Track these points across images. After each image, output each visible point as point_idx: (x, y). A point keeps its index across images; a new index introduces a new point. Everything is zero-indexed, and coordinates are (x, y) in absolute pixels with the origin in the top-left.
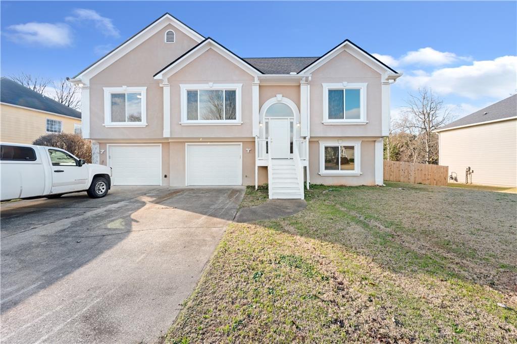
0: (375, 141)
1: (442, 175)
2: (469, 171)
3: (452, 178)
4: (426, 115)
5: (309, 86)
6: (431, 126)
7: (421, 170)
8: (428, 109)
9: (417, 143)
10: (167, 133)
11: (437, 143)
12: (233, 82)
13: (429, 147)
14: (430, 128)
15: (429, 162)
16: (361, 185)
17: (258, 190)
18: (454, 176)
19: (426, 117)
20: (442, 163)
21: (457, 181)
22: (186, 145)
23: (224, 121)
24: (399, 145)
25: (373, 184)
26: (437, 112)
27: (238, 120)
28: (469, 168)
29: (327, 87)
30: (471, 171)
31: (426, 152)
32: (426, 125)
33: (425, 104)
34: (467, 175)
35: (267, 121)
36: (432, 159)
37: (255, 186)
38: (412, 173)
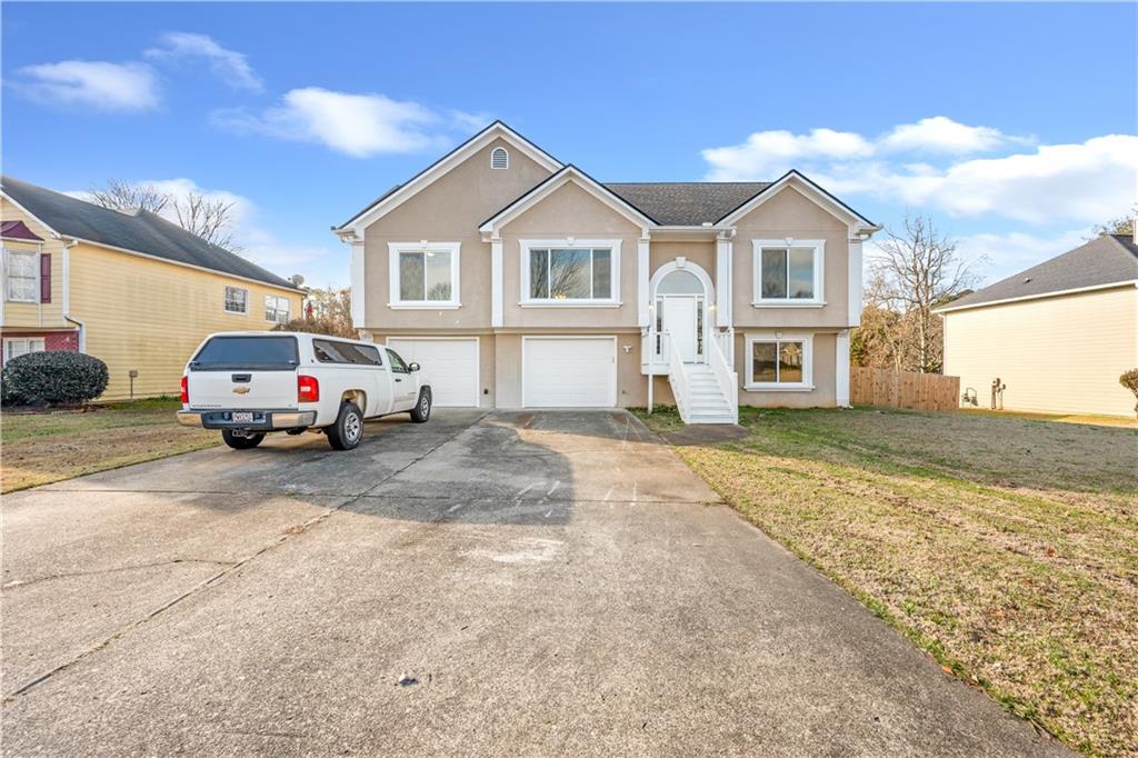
0: (836, 334)
1: (948, 393)
2: (997, 386)
3: (967, 399)
4: (921, 275)
5: (731, 244)
6: (930, 297)
7: (911, 384)
8: (925, 262)
9: (903, 331)
10: (497, 321)
11: (942, 331)
12: (607, 236)
13: (926, 339)
14: (927, 301)
15: (926, 370)
16: (813, 406)
17: (653, 413)
18: (970, 396)
19: (921, 279)
20: (949, 371)
21: (976, 405)
22: (523, 340)
23: (591, 301)
24: (866, 333)
25: (833, 406)
26: (943, 268)
27: (615, 299)
28: (999, 380)
29: (759, 245)
30: (1001, 386)
31: (920, 349)
32: (921, 295)
33: (918, 251)
34: (994, 394)
35: (660, 299)
36: (933, 364)
37: (646, 409)
38: (895, 390)
